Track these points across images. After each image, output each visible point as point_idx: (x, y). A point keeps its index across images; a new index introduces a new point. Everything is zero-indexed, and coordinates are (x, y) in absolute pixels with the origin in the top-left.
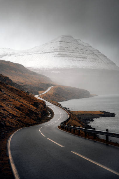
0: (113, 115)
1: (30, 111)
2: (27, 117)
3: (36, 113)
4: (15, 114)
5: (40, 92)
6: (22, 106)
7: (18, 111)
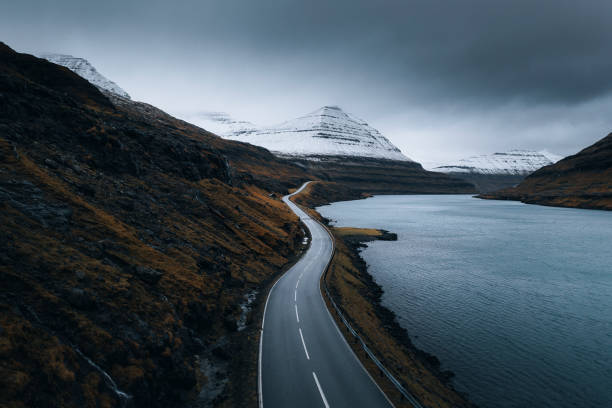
0: (394, 237)
1: (280, 243)
2: (275, 253)
3: (287, 244)
4: (258, 251)
5: (291, 190)
6: (267, 234)
7: (262, 244)
